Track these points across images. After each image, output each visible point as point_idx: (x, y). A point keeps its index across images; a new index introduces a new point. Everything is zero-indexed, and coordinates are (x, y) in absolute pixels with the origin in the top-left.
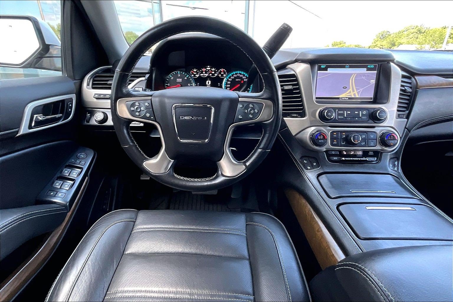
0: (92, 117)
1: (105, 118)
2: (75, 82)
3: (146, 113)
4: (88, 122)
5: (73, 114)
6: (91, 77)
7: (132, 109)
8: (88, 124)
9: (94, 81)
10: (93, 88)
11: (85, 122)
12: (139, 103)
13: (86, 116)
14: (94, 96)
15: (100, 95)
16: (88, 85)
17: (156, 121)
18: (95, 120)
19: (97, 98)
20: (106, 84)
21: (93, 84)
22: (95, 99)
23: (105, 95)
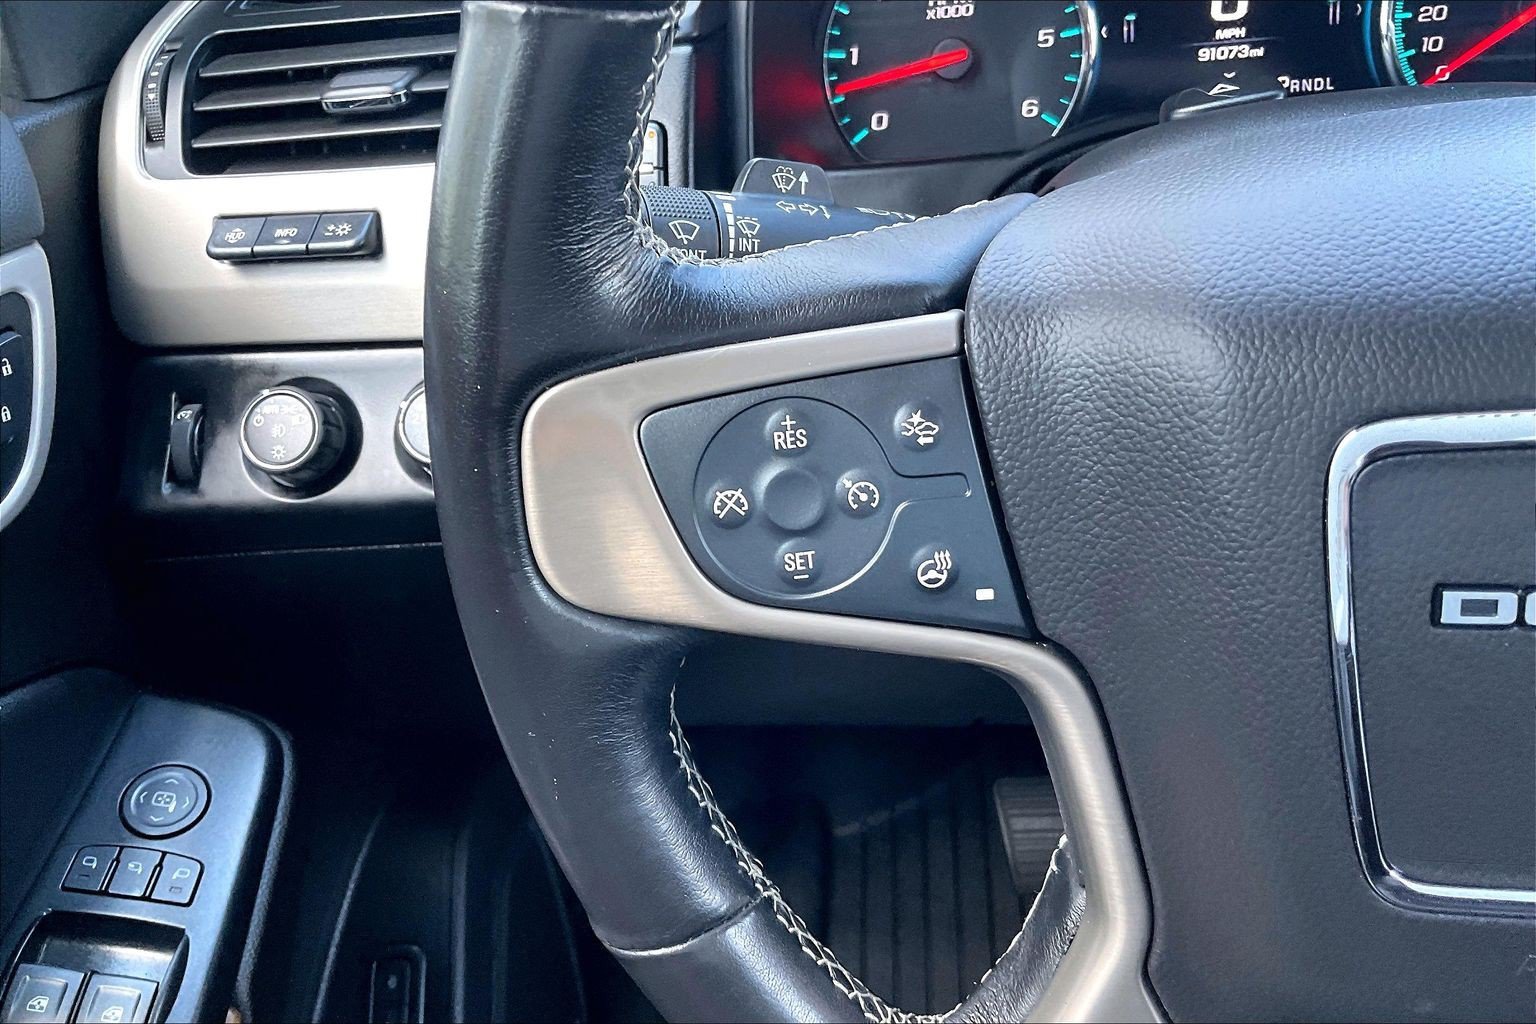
0: (214, 435)
1: (339, 440)
2: (22, 124)
3: (908, 538)
4: (189, 480)
5: (40, 447)
6: (171, 56)
7: (725, 500)
8: (190, 500)
9: (198, 89)
10: (203, 162)
11: (166, 488)
12: (802, 420)
13: (163, 432)
14: (213, 241)
15: (268, 220)
16: (152, 136)
17: (1032, 635)
18: (252, 468)
19: (239, 261)
20: (312, 112)
21: (195, 124)
22: (225, 267)
23: (314, 222)
